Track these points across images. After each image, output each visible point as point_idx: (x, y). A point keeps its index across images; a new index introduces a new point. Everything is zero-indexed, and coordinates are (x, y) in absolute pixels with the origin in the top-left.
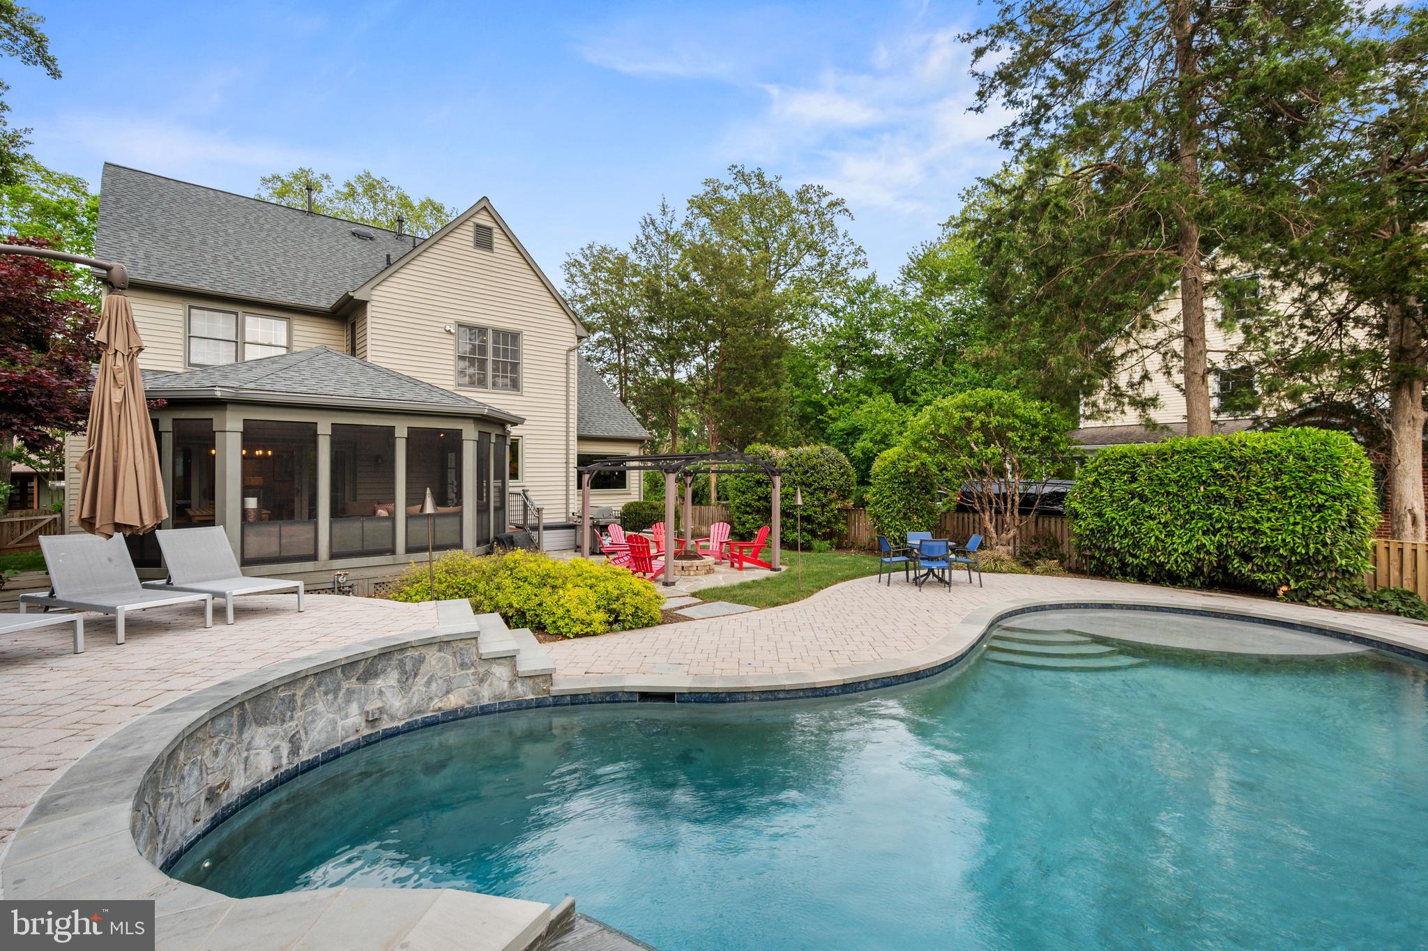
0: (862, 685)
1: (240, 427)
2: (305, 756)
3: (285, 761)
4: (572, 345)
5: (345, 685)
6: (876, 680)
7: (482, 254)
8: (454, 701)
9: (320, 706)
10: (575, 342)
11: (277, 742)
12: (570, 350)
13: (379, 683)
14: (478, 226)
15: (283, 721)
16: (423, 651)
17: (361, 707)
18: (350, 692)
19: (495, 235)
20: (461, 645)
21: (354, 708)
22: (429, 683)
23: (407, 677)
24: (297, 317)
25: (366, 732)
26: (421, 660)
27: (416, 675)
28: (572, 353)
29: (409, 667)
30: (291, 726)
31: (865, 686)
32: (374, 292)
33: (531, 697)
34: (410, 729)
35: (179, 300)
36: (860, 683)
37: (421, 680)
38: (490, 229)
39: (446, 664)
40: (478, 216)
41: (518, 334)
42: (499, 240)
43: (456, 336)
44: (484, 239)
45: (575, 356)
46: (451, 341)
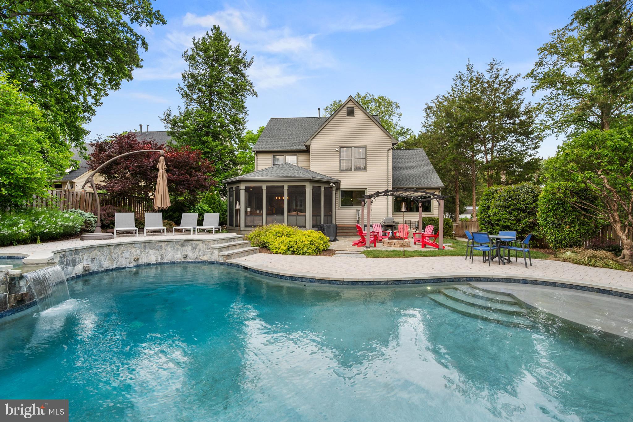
0: (300, 279)
1: (244, 188)
2: (165, 260)
3: (159, 260)
4: (390, 148)
5: (176, 246)
6: (306, 278)
7: (350, 118)
8: (205, 258)
9: (170, 250)
10: (391, 146)
11: (157, 255)
12: (389, 150)
13: (186, 248)
14: (348, 108)
15: (159, 251)
16: (198, 242)
17: (181, 253)
18: (178, 249)
19: (355, 109)
20: (207, 243)
21: (179, 253)
22: (199, 251)
23: (194, 248)
24: (299, 154)
25: (183, 260)
26: (198, 245)
27: (196, 249)
28: (389, 151)
29: (194, 246)
30: (161, 253)
31: (301, 279)
32: (312, 141)
33: (223, 262)
34: (194, 262)
35: (271, 154)
36: (299, 278)
37: (197, 250)
38: (353, 108)
39: (203, 247)
40: (348, 104)
41: (364, 147)
42: (357, 111)
43: (340, 152)
44: (351, 112)
45: (391, 152)
46: (338, 154)
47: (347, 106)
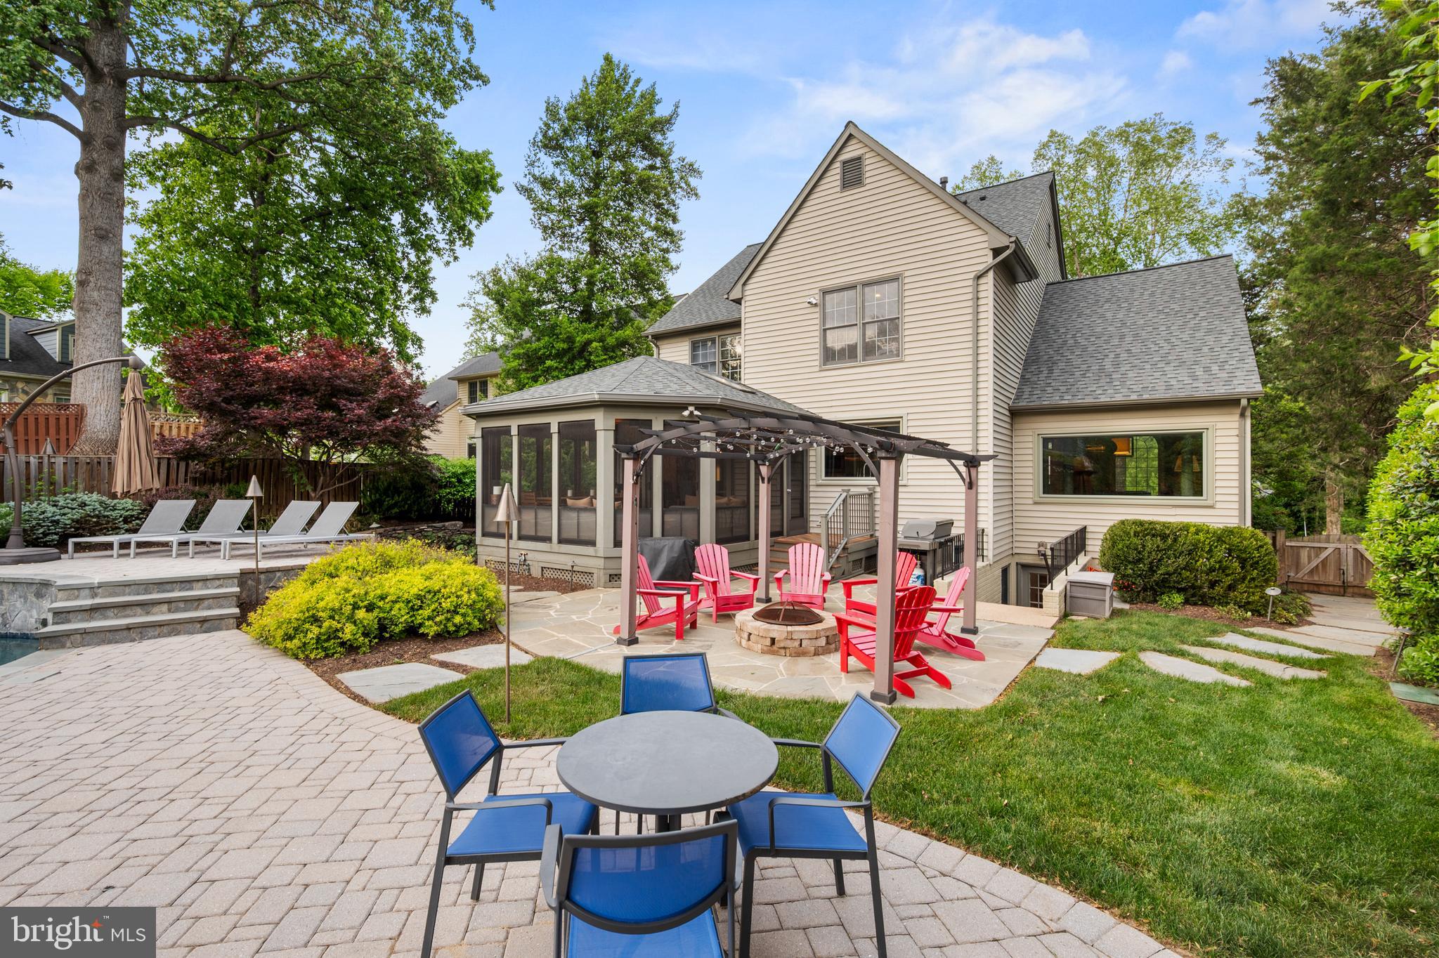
4: (981, 267)
7: (852, 195)
10: (989, 260)
12: (979, 277)
14: (845, 163)
19: (867, 163)
28: (982, 281)
32: (746, 288)
35: (686, 338)
38: (860, 159)
40: (846, 150)
41: (895, 279)
42: (872, 168)
43: (822, 306)
44: (853, 175)
45: (989, 281)
46: (816, 314)
47: (845, 156)
